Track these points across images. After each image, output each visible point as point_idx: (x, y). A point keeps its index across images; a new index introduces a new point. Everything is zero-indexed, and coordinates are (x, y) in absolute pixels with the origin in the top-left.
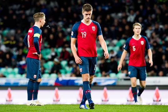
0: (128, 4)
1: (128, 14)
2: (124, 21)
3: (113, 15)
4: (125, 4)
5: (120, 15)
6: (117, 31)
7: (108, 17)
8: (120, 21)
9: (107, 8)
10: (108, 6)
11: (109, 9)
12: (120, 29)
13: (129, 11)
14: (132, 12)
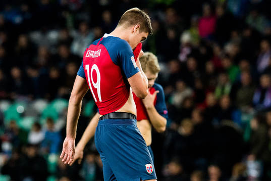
0: (73, 7)
1: (74, 33)
2: (63, 51)
3: (36, 36)
4: (66, 8)
5: (53, 35)
6: (45, 77)
7: (23, 41)
8: (53, 51)
9: (18, 20)
10: (22, 14)
11: (25, 21)
12: (54, 74)
13: (77, 27)
14: (83, 27)
